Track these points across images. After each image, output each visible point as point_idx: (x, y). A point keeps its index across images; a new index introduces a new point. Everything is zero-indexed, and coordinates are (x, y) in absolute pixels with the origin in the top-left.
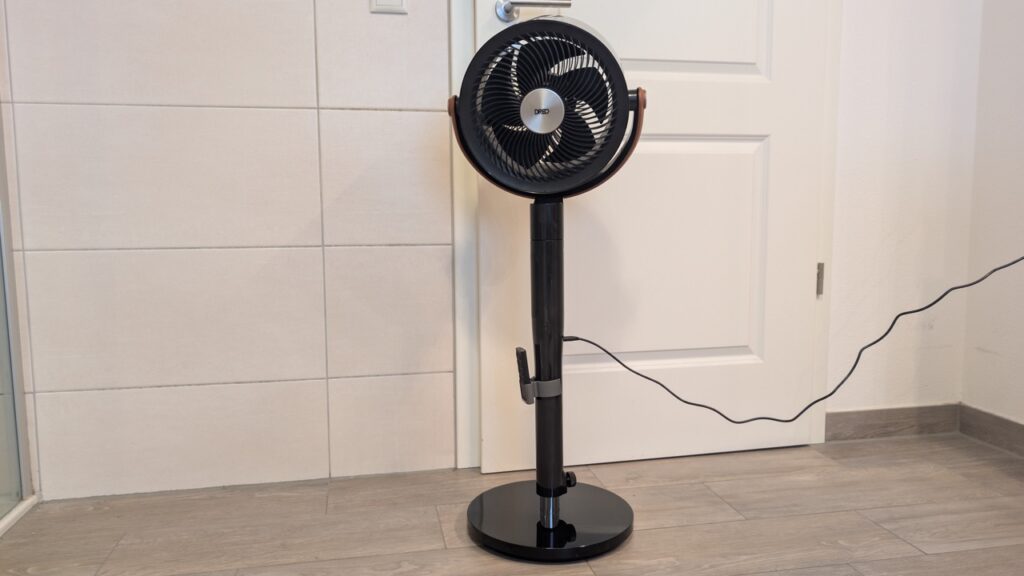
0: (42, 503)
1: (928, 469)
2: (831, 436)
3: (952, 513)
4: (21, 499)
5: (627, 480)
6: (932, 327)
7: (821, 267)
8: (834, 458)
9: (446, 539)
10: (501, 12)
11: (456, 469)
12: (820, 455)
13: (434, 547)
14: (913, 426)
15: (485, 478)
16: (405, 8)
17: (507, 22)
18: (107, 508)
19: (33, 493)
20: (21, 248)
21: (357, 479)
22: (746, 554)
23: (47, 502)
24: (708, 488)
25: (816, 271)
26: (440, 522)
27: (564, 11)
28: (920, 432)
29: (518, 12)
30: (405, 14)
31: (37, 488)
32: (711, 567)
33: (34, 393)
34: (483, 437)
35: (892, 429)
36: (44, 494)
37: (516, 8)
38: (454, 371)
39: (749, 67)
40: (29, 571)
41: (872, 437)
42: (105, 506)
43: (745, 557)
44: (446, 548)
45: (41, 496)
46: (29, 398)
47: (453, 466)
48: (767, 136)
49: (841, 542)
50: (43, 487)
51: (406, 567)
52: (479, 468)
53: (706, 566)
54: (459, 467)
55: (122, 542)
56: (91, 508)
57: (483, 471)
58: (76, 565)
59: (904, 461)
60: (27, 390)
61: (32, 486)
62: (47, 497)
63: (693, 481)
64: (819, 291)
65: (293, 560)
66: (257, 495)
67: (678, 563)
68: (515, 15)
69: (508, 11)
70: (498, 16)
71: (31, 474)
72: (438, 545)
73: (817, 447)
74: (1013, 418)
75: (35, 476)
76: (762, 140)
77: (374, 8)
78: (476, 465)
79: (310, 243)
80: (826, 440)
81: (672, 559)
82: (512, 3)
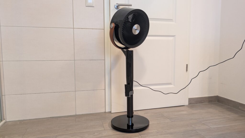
0: (7, 122)
1: (211, 110)
2: (190, 103)
3: (217, 119)
4: (2, 121)
5: (145, 114)
6: (211, 79)
7: (187, 65)
8: (190, 108)
9: (105, 127)
10: (116, 7)
11: (105, 112)
12: (187, 107)
13: (102, 129)
14: (207, 101)
15: (112, 114)
16: (94, 5)
17: (117, 9)
18: (22, 123)
19: (4, 119)
20: (2, 61)
21: (82, 115)
22: (172, 129)
23: (8, 122)
24: (163, 115)
25: (186, 66)
26: (103, 124)
27: (130, 7)
28: (209, 102)
29: (120, 7)
30: (94, 7)
31: (5, 118)
32: (165, 132)
33: (5, 95)
34: (112, 104)
35: (203, 102)
36: (7, 119)
37: (119, 6)
38: (105, 89)
39: (171, 20)
40: (6, 137)
41: (199, 103)
42: (22, 122)
43: (172, 130)
44: (105, 129)
45: (6, 120)
46: (3, 97)
47: (105, 111)
48: (175, 36)
49: (193, 126)
50: (7, 118)
51: (96, 134)
52: (111, 112)
53: (164, 132)
54: (106, 112)
55: (28, 130)
56: (19, 123)
57: (112, 112)
58: (17, 136)
59: (206, 108)
60: (3, 95)
61: (4, 118)
62: (7, 121)
63: (160, 114)
64: (187, 70)
65: (69, 133)
66: (59, 119)
67: (158, 131)
68: (119, 8)
69: (117, 7)
70: (115, 8)
71: (4, 115)
72: (103, 129)
73: (187, 106)
74: (229, 99)
75: (5, 115)
76: (174, 37)
77: (87, 5)
78: (110, 111)
79: (72, 60)
80: (189, 104)
81: (156, 130)
82: (119, 5)
